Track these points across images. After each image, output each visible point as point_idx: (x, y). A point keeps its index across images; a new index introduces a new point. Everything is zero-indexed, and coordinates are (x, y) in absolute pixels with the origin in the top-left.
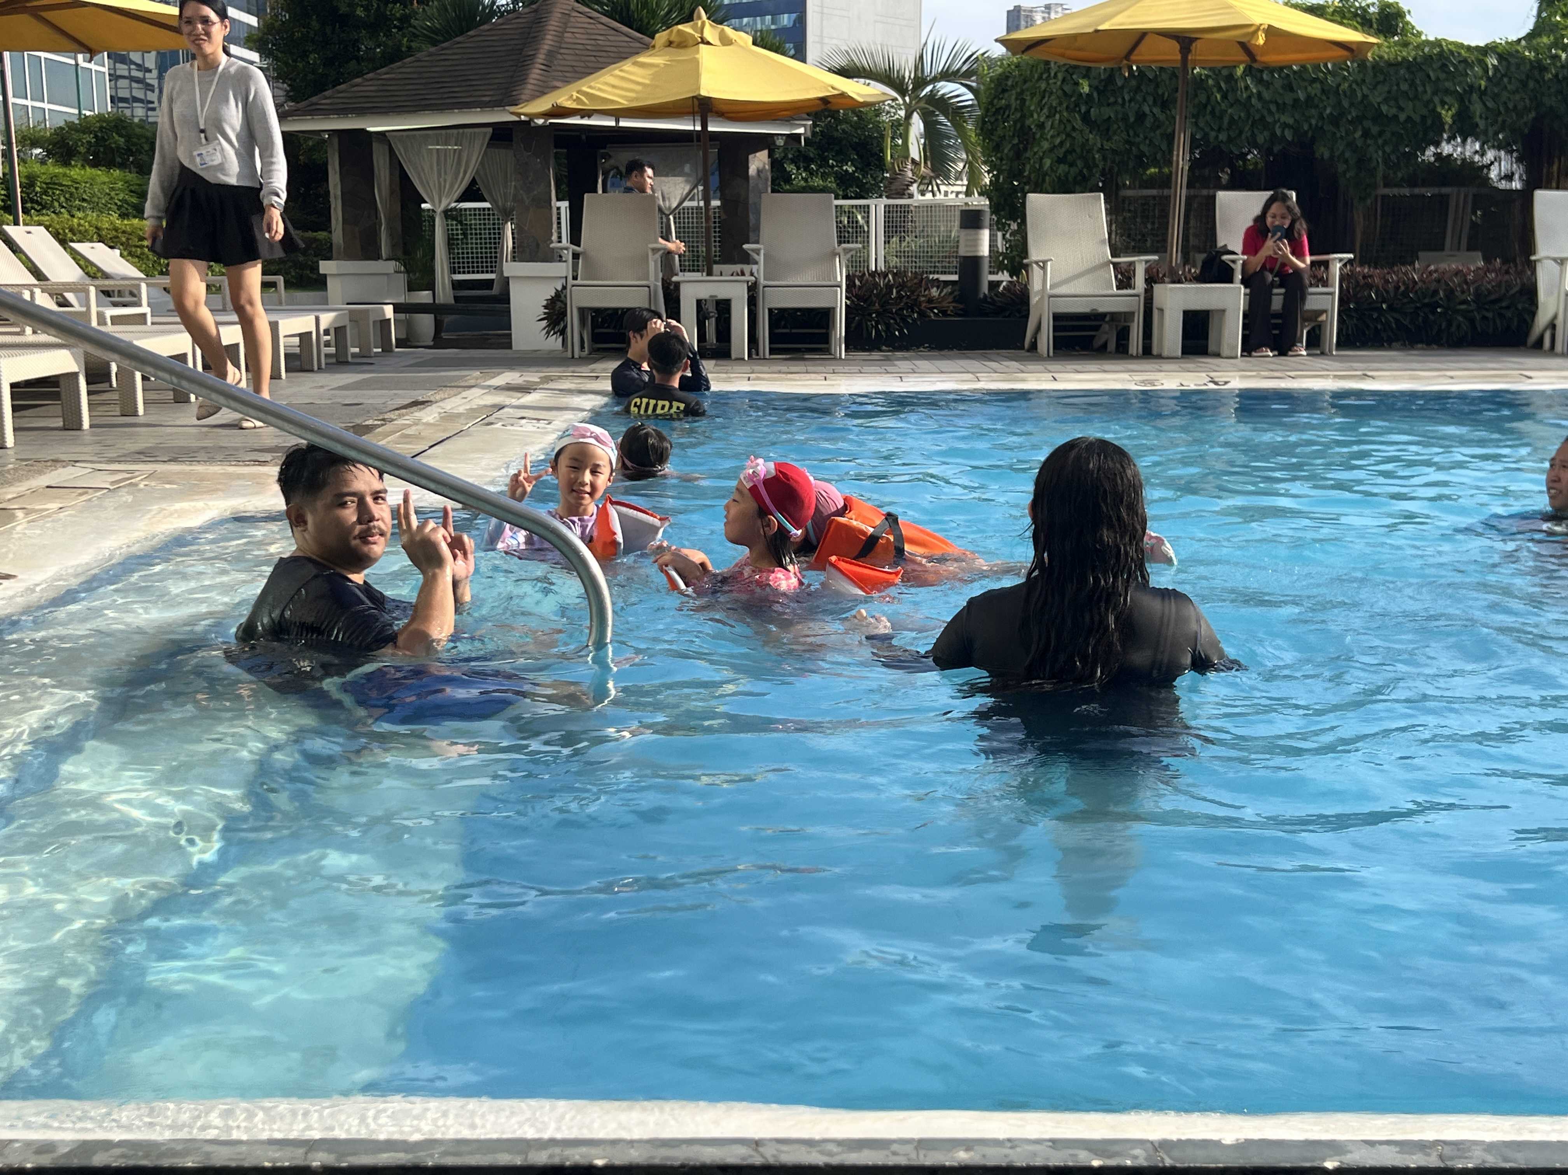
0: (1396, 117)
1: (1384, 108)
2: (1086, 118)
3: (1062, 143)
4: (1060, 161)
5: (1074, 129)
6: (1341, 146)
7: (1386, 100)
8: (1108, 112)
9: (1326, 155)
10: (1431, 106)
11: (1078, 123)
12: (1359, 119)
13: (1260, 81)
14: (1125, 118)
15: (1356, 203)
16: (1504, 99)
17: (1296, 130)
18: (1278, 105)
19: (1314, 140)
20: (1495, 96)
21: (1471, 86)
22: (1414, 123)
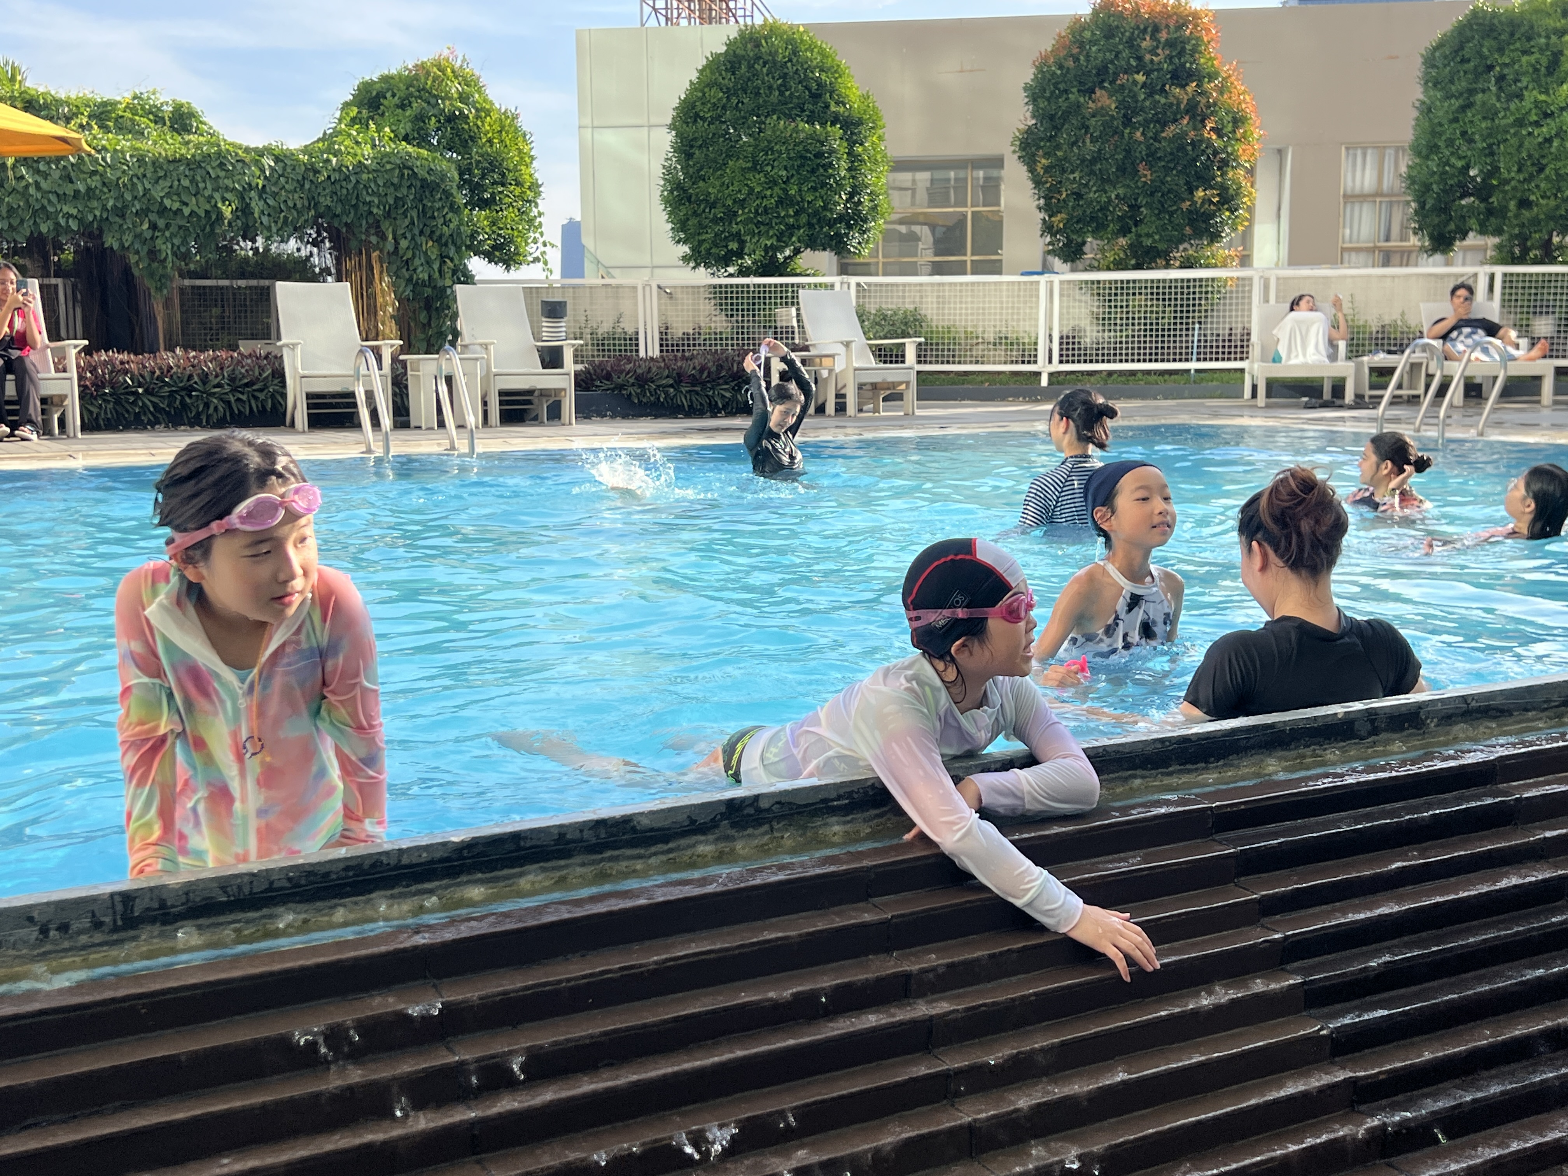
0: (180, 211)
1: (167, 202)
6: (128, 239)
7: (168, 195)
10: (213, 203)
12: (144, 212)
13: (37, 172)
15: (153, 293)
16: (283, 199)
17: (81, 221)
18: (58, 195)
19: (101, 230)
20: (275, 195)
21: (250, 185)
22: (199, 217)
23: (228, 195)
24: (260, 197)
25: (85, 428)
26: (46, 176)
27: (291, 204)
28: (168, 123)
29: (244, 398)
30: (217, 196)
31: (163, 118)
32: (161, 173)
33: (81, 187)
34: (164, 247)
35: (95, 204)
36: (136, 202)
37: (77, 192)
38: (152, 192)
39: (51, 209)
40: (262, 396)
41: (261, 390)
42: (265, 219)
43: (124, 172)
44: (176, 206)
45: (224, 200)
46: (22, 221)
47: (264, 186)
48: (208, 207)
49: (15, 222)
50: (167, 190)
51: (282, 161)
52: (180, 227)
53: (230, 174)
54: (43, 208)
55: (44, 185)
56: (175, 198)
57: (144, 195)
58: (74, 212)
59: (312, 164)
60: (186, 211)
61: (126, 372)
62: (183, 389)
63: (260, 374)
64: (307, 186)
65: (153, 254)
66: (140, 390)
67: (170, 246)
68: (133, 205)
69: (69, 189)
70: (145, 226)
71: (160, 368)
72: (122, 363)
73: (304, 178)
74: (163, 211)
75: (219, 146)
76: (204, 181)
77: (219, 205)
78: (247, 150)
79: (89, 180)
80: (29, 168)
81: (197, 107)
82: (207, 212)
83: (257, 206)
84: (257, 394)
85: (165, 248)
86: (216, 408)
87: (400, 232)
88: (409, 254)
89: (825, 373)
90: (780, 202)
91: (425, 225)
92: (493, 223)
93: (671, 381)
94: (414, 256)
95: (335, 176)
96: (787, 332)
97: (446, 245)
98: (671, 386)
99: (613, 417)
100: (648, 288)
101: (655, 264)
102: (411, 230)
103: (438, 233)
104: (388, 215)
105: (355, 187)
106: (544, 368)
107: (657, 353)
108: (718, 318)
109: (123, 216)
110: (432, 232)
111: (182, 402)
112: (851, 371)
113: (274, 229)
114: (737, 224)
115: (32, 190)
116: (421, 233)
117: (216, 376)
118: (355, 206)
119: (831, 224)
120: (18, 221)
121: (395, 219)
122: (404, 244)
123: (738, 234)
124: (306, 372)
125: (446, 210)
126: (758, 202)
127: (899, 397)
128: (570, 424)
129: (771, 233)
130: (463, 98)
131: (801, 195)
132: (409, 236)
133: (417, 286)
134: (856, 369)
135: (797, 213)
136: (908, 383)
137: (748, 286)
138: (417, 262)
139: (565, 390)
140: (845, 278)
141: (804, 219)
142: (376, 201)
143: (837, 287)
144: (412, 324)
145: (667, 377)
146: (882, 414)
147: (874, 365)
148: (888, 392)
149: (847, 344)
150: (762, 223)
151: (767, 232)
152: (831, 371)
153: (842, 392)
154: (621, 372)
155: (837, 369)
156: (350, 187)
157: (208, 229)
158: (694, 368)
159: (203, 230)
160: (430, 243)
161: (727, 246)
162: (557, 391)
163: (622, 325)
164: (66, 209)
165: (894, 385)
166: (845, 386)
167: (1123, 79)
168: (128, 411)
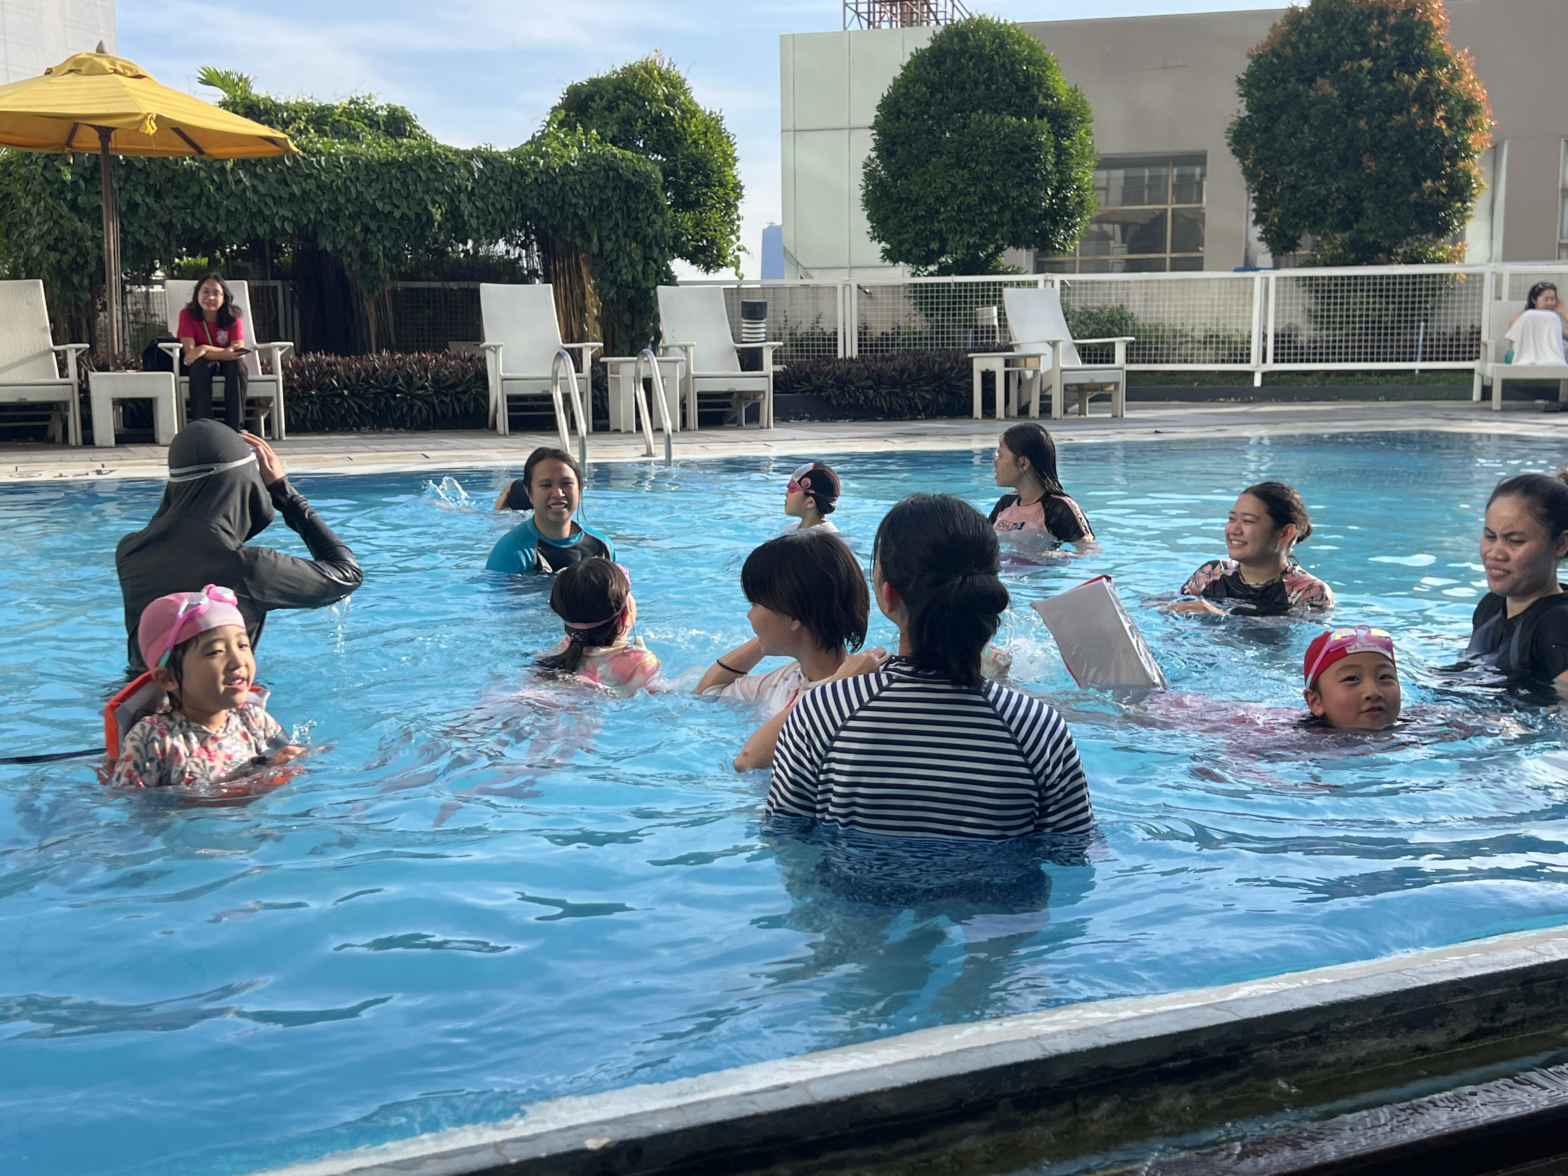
1: (379, 205)
2: (73, 206)
3: (49, 231)
4: (50, 248)
5: (61, 216)
6: (342, 240)
7: (380, 198)
10: (423, 205)
11: (64, 210)
12: (356, 216)
13: (254, 175)
15: (365, 294)
16: (491, 200)
17: (296, 223)
18: (274, 198)
19: (316, 234)
20: (483, 197)
21: (459, 187)
22: (409, 219)
23: (438, 198)
24: (469, 200)
25: (291, 429)
26: (262, 179)
27: (498, 206)
28: (382, 127)
29: (448, 400)
30: (427, 198)
31: (378, 122)
32: (375, 177)
33: (296, 190)
34: (375, 249)
35: (309, 207)
36: (349, 205)
37: (292, 195)
38: (365, 194)
39: (267, 212)
40: (465, 398)
41: (464, 392)
42: (474, 222)
43: (338, 175)
44: (388, 208)
45: (434, 202)
46: (240, 224)
47: (473, 188)
48: (418, 210)
49: (233, 226)
50: (379, 193)
51: (491, 163)
52: (391, 229)
53: (440, 177)
54: (260, 211)
55: (261, 188)
56: (386, 201)
57: (357, 198)
58: (289, 215)
59: (520, 167)
60: (397, 214)
61: (332, 374)
62: (387, 391)
63: (464, 377)
64: (515, 188)
65: (365, 256)
66: (346, 393)
67: (381, 248)
68: (347, 208)
69: (284, 193)
70: (358, 229)
71: (366, 370)
72: (329, 364)
73: (511, 180)
74: (375, 213)
75: (430, 149)
76: (415, 184)
77: (430, 207)
78: (457, 152)
79: (304, 184)
80: (246, 171)
81: (411, 111)
82: (418, 215)
83: (466, 208)
84: (460, 396)
85: (378, 251)
86: (420, 410)
87: (604, 234)
88: (614, 256)
89: (1029, 374)
90: (983, 199)
91: (629, 227)
92: (697, 225)
93: (870, 383)
94: (618, 258)
95: (542, 178)
96: (988, 332)
97: (650, 246)
98: (871, 388)
99: (811, 420)
100: (847, 289)
101: (855, 263)
102: (615, 232)
103: (641, 235)
104: (593, 217)
105: (561, 189)
106: (743, 370)
107: (855, 354)
108: (918, 318)
109: (336, 219)
110: (637, 234)
111: (387, 404)
112: (1059, 372)
113: (482, 232)
114: (939, 222)
115: (249, 194)
116: (626, 235)
117: (421, 378)
118: (561, 208)
119: (1037, 221)
120: (236, 223)
121: (600, 221)
122: (608, 246)
123: (940, 232)
124: (509, 375)
125: (650, 211)
126: (961, 199)
127: (1108, 398)
128: (769, 427)
129: (974, 230)
130: (670, 100)
131: (1005, 191)
132: (613, 238)
133: (621, 287)
134: (1063, 370)
135: (1001, 210)
136: (1117, 384)
137: (949, 284)
138: (621, 263)
139: (764, 392)
140: (1049, 276)
141: (1008, 215)
142: (582, 203)
143: (1041, 285)
144: (616, 326)
145: (867, 378)
146: (1088, 416)
147: (1080, 365)
148: (1095, 393)
149: (1054, 344)
150: (966, 221)
151: (970, 230)
152: (1036, 372)
153: (1048, 393)
154: (821, 373)
155: (1043, 370)
156: (556, 189)
157: (418, 231)
158: (894, 369)
159: (413, 233)
160: (634, 245)
161: (928, 246)
162: (756, 394)
163: (821, 326)
164: (281, 212)
165: (1103, 386)
166: (1050, 387)
167: (1347, 66)
168: (334, 413)
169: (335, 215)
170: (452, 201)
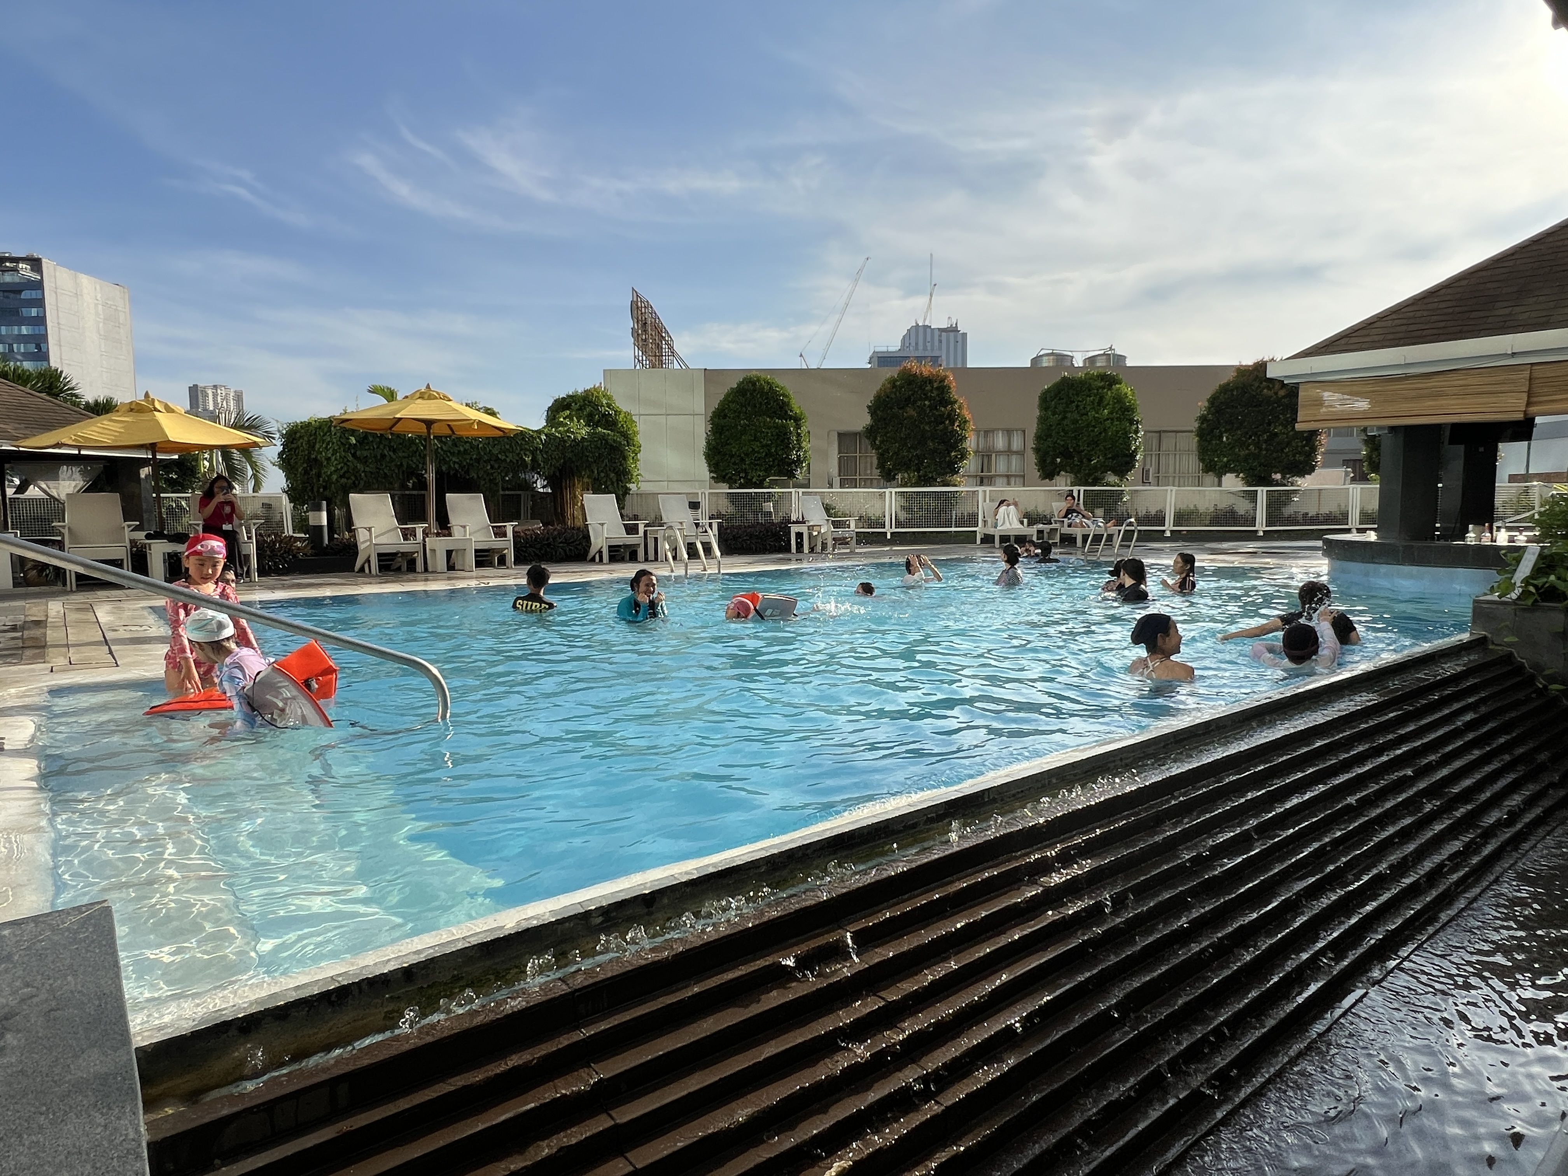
0: (505, 460)
1: (500, 456)
2: (354, 455)
3: (342, 468)
4: (341, 477)
5: (348, 461)
6: (481, 473)
7: (500, 453)
8: (365, 453)
9: (475, 476)
10: (520, 456)
11: (350, 458)
12: (489, 461)
13: (441, 441)
14: (375, 457)
16: (550, 454)
17: (460, 465)
18: (451, 452)
20: (547, 452)
21: (536, 447)
22: (514, 463)
23: (528, 453)
26: (445, 443)
33: (462, 449)
35: (468, 457)
37: (459, 451)
44: (504, 457)
45: (526, 455)
47: (542, 448)
48: (517, 458)
50: (499, 450)
51: (549, 436)
52: (505, 467)
53: (527, 442)
54: (444, 459)
55: (444, 448)
56: (503, 454)
57: (490, 452)
60: (508, 460)
61: (520, 537)
62: (545, 544)
63: (579, 536)
64: (560, 448)
65: (492, 480)
67: (500, 476)
69: (456, 450)
70: (489, 467)
73: (558, 444)
74: (497, 460)
76: (516, 446)
78: (532, 431)
83: (540, 458)
86: (560, 553)
87: (601, 469)
88: (604, 480)
89: (815, 533)
90: (766, 455)
91: (611, 466)
95: (573, 443)
97: (620, 475)
102: (605, 468)
104: (595, 462)
105: (582, 449)
109: (479, 463)
110: (614, 469)
112: (830, 533)
113: (546, 468)
115: (440, 450)
116: (609, 470)
119: (788, 464)
122: (602, 475)
124: (604, 536)
128: (718, 559)
131: (776, 452)
135: (773, 461)
136: (851, 537)
147: (833, 530)
148: (840, 542)
152: (819, 533)
153: (825, 542)
159: (514, 469)
160: (613, 475)
162: (708, 543)
164: (454, 459)
165: (844, 538)
166: (826, 539)
169: (478, 461)
170: (533, 454)
